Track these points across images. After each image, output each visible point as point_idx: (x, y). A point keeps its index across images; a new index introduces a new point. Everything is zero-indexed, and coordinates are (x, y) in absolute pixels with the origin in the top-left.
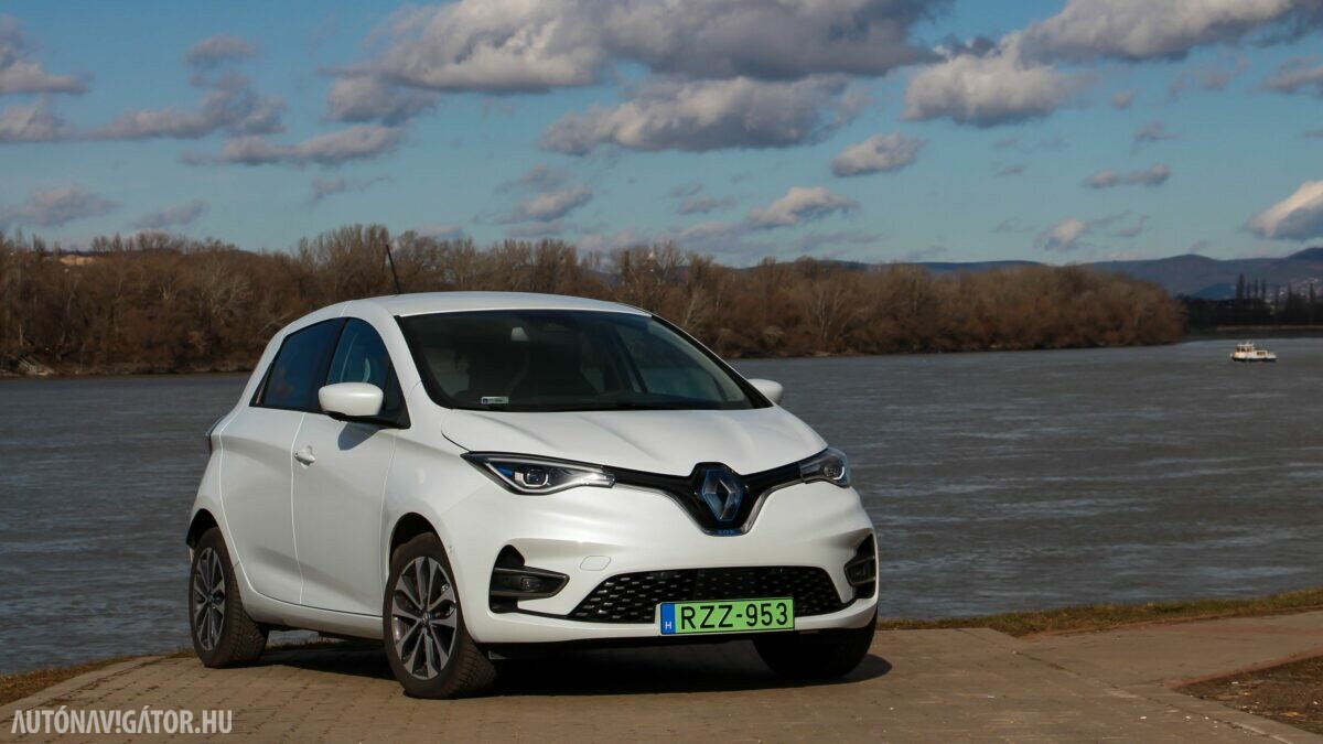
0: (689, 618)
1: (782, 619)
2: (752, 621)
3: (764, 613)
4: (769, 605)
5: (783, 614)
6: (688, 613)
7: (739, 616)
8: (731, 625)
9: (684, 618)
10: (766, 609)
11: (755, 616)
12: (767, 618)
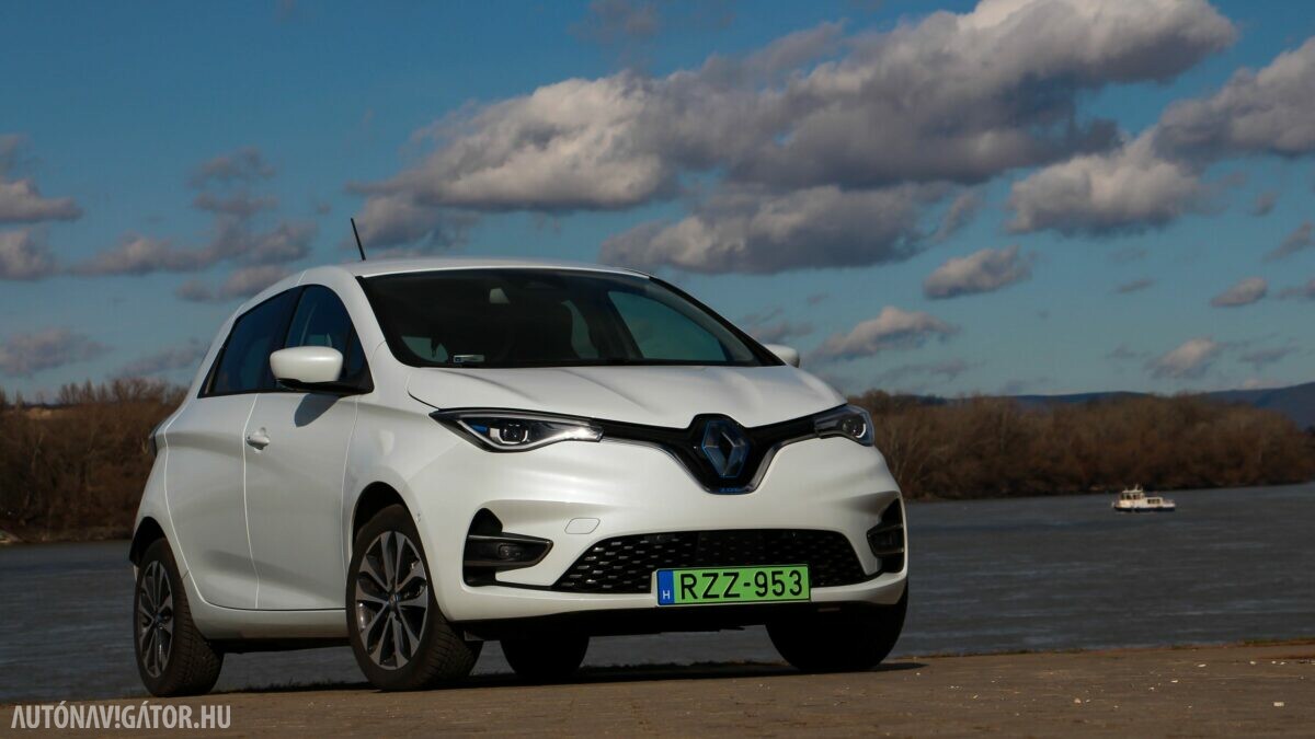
0: (690, 587)
1: (796, 589)
2: (762, 590)
3: (775, 582)
4: (781, 573)
5: (798, 583)
6: (688, 581)
7: (747, 584)
8: (738, 595)
9: (684, 587)
10: (777, 577)
11: (765, 585)
12: (778, 588)
